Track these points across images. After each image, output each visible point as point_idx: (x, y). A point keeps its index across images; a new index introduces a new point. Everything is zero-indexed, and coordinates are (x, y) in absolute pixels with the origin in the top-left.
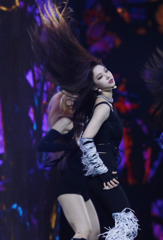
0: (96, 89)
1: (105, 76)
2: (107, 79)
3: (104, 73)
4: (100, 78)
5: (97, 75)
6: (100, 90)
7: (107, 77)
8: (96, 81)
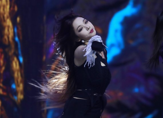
0: (80, 41)
1: (85, 27)
2: (87, 30)
3: (84, 25)
4: (81, 30)
5: (77, 28)
6: (83, 41)
7: (87, 28)
8: (78, 33)
